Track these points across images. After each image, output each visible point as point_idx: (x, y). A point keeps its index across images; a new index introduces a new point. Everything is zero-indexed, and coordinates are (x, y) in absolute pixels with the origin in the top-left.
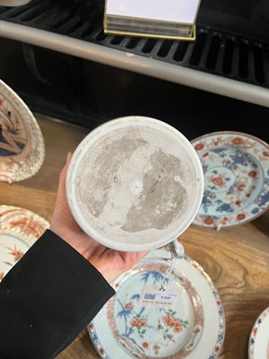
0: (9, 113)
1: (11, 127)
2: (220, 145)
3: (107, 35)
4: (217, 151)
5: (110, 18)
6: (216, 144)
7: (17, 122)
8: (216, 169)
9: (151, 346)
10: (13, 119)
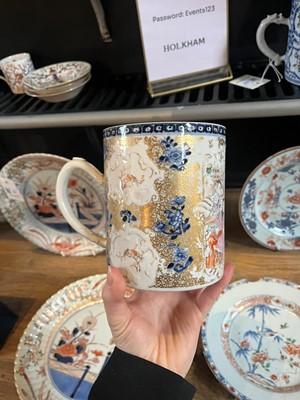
0: (84, 190)
1: (87, 202)
2: (286, 164)
3: (155, 98)
4: (285, 170)
5: (154, 84)
6: (282, 163)
7: (92, 196)
8: (289, 188)
9: (280, 377)
10: (88, 195)
